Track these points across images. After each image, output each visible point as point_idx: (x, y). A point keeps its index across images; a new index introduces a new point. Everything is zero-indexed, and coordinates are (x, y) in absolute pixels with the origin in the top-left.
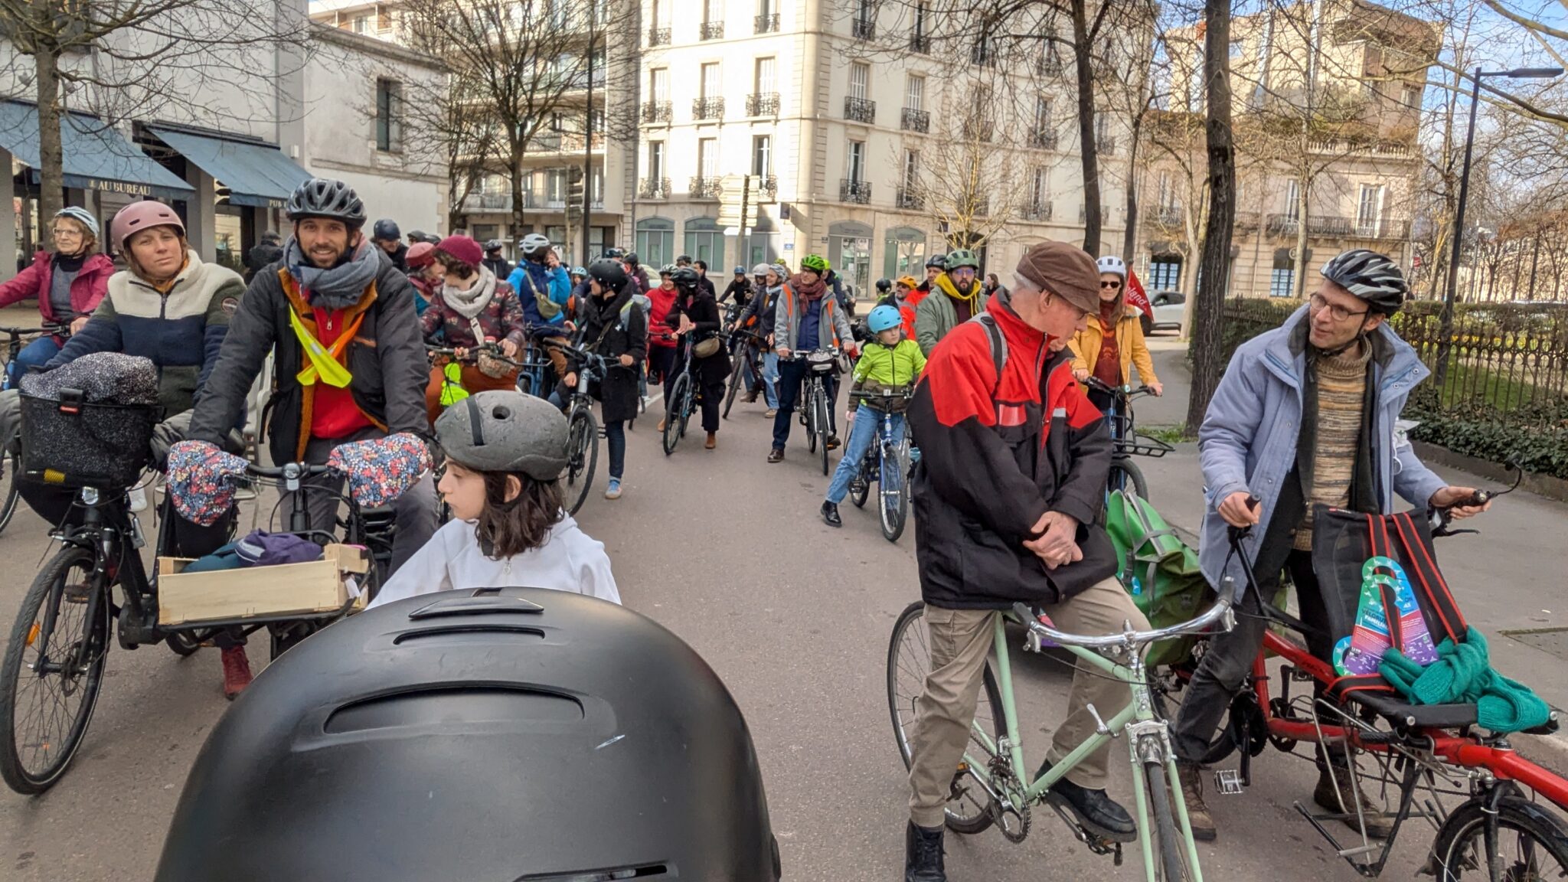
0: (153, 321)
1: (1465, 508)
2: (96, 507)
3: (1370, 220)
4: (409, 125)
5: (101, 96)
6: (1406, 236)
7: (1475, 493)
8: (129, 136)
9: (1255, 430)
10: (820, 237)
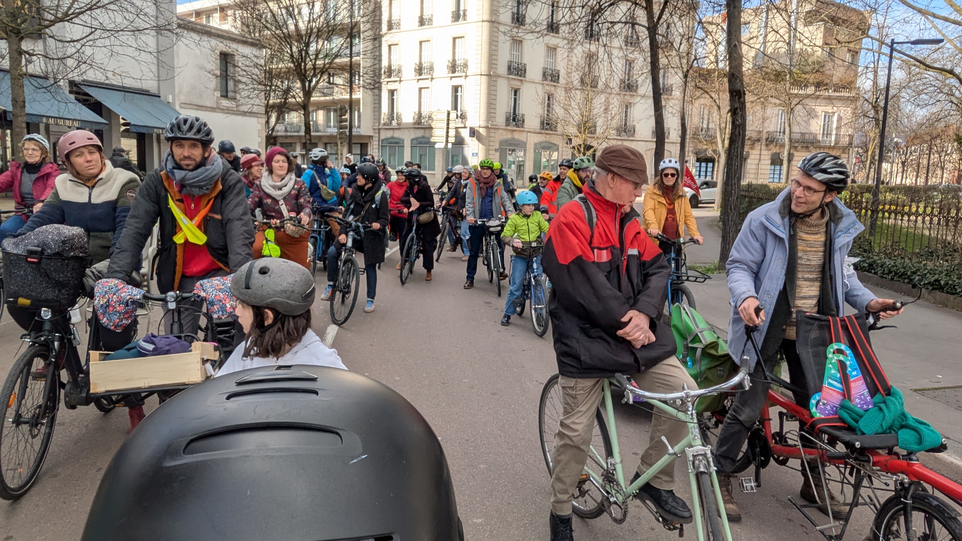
0: (84, 204)
1: (888, 312)
2: (50, 320)
3: (829, 134)
4: (240, 82)
5: (49, 65)
6: (851, 144)
7: (894, 303)
8: (67, 90)
9: (760, 264)
10: (494, 148)
